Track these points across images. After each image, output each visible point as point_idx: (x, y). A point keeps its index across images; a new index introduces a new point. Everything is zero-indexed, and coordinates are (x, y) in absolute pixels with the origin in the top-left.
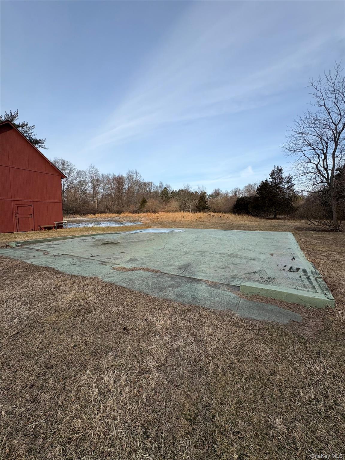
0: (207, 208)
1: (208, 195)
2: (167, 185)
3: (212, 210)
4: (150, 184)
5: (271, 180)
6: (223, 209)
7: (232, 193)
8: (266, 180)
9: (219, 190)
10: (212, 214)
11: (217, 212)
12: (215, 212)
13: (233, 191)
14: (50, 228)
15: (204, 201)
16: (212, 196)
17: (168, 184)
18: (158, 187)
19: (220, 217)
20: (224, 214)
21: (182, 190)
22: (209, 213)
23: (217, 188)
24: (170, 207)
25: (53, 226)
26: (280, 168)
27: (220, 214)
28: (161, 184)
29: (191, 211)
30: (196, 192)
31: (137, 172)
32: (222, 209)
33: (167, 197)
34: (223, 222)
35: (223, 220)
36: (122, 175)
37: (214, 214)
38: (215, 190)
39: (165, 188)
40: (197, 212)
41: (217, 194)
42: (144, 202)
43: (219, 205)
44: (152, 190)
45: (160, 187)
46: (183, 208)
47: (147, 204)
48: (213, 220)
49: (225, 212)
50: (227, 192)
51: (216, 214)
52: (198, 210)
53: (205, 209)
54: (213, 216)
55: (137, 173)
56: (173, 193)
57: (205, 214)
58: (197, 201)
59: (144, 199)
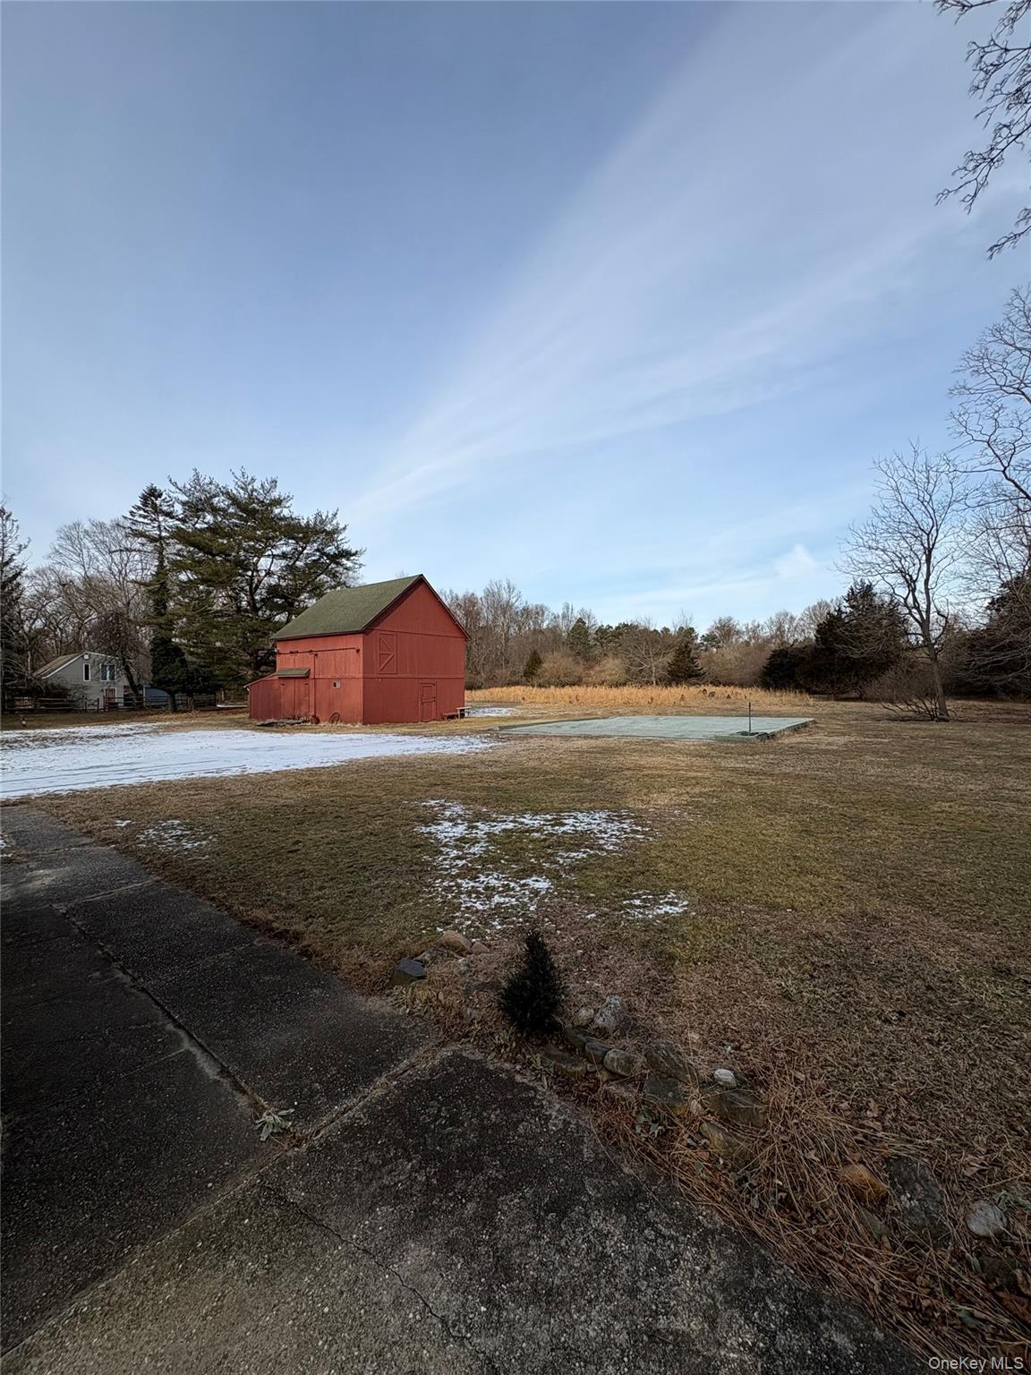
0: (697, 675)
1: (700, 635)
2: (582, 610)
3: (710, 680)
4: (540, 611)
5: (848, 610)
6: (738, 677)
7: (770, 627)
8: (837, 608)
9: (730, 619)
10: (710, 689)
11: (724, 685)
12: (716, 683)
13: (772, 622)
14: (452, 717)
15: (689, 657)
16: (710, 638)
17: (587, 609)
18: (558, 616)
19: (729, 697)
20: (738, 690)
21: (625, 625)
22: (702, 687)
23: (724, 616)
24: (601, 671)
25: (455, 713)
26: (867, 583)
27: (729, 690)
28: (568, 608)
29: (657, 683)
30: (666, 630)
31: (512, 584)
32: (736, 676)
33: (584, 643)
34: (733, 707)
35: (734, 703)
36: (473, 594)
37: (713, 689)
38: (720, 621)
39: (580, 620)
40: (671, 686)
41: (725, 631)
42: (535, 661)
43: (729, 666)
44: (545, 625)
45: (564, 616)
46: (636, 676)
47: (544, 665)
48: (710, 703)
49: (742, 686)
50: (756, 624)
51: (719, 690)
52: (674, 680)
53: (690, 676)
54: (712, 694)
55: (510, 589)
56: (603, 632)
57: (692, 689)
58: (669, 658)
59: (535, 653)
